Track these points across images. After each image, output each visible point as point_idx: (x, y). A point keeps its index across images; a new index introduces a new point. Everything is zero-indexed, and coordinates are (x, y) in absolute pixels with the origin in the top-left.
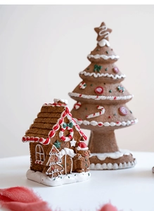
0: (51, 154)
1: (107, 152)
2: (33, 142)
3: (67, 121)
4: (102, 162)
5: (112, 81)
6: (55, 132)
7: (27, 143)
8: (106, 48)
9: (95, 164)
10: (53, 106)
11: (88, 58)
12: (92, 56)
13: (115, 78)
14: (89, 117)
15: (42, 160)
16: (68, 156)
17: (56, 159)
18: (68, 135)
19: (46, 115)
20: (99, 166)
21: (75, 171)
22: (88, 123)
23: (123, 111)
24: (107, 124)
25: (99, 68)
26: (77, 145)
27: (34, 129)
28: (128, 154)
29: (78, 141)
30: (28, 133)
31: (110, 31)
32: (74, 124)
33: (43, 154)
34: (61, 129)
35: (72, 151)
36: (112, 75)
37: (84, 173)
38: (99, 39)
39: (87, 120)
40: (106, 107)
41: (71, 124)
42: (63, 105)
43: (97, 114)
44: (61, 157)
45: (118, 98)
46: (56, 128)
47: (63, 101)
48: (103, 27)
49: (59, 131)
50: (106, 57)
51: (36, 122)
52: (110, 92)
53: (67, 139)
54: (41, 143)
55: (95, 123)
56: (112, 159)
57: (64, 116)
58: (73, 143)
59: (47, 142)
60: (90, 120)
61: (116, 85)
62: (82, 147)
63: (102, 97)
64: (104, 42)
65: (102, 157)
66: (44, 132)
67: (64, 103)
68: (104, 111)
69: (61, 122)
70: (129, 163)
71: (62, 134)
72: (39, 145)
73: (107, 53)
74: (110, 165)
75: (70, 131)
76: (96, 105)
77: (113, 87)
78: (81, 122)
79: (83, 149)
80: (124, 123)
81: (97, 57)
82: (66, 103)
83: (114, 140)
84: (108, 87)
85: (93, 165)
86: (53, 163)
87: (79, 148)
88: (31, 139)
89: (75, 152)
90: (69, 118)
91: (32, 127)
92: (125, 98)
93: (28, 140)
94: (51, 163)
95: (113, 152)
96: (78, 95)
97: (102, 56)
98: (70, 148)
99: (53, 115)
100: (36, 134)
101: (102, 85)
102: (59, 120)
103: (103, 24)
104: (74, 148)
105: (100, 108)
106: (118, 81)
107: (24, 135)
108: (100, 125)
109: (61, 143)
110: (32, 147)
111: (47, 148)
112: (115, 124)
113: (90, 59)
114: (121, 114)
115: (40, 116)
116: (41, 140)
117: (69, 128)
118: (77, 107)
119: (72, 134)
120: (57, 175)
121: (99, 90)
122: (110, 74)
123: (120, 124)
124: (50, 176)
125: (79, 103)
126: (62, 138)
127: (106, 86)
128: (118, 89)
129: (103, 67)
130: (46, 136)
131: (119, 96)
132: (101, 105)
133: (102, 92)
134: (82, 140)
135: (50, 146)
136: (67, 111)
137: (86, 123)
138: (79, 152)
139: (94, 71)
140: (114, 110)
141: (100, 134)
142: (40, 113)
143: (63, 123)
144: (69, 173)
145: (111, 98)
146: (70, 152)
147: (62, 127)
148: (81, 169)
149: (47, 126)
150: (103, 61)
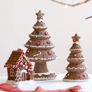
0: (17, 72)
1: (43, 72)
2: (9, 67)
3: (24, 58)
4: (40, 77)
5: (44, 39)
6: (18, 63)
7: (6, 68)
8: (41, 23)
9: (37, 78)
10: (17, 51)
11: (33, 28)
12: (35, 27)
13: (46, 37)
14: (34, 56)
15: (13, 75)
16: (24, 73)
17: (19, 74)
18: (24, 64)
19: (14, 55)
20: (39, 78)
21: (27, 79)
22: (34, 59)
23: (50, 52)
24: (42, 59)
25: (38, 33)
26: (28, 68)
27: (9, 62)
28: (53, 73)
29: (28, 66)
30: (6, 64)
31: (43, 14)
32: (27, 59)
33: (14, 72)
34: (21, 61)
35: (26, 71)
36: (44, 36)
37: (31, 80)
38: (38, 18)
39: (33, 57)
40: (42, 51)
41: (25, 59)
42: (22, 51)
43: (38, 55)
44: (21, 73)
45: (47, 47)
46: (19, 61)
47: (22, 49)
48: (40, 13)
49: (20, 62)
50: (41, 28)
51: (10, 58)
52: (44, 44)
53: (24, 66)
54: (13, 67)
55: (37, 59)
56: (45, 75)
57: (22, 56)
58: (27, 67)
59: (15, 67)
60: (34, 57)
61: (47, 40)
62: (31, 69)
63: (40, 47)
64: (40, 20)
65: (40, 74)
66: (14, 63)
67: (22, 50)
68: (41, 53)
69: (21, 58)
70: (53, 77)
71: (21, 64)
72: (12, 69)
73: (42, 25)
74: (44, 78)
75: (25, 62)
76: (37, 50)
77: (45, 41)
78: (30, 58)
79: (31, 70)
80: (51, 59)
81: (37, 27)
82: (23, 50)
83: (46, 67)
84: (42, 42)
85: (36, 78)
86: (18, 76)
87: (29, 70)
88: (8, 66)
89: (27, 71)
90: (25, 56)
91: (8, 61)
92: (51, 46)
93: (7, 66)
94: (17, 76)
95: (46, 72)
96: (28, 46)
97: (40, 27)
98: (25, 69)
99: (17, 55)
100: (10, 64)
101: (40, 41)
102: (20, 58)
103: (40, 11)
104: (27, 70)
105: (39, 51)
106: (47, 38)
107: (4, 64)
108: (39, 59)
109: (21, 67)
110: (9, 69)
111: (15, 70)
112: (46, 59)
113: (34, 28)
114: (49, 54)
115: (11, 56)
116: (13, 66)
117: (25, 61)
118: (28, 51)
119: (26, 63)
120: (20, 80)
121: (38, 43)
122: (43, 35)
123: (48, 59)
124: (17, 81)
125: (29, 49)
126: (22, 65)
127: (42, 41)
128: (47, 42)
129: (40, 32)
130: (15, 64)
131: (48, 46)
132: (40, 50)
133: (40, 44)
134: (30, 66)
135: (17, 69)
136: (23, 54)
137: (33, 59)
138: (29, 71)
139: (36, 34)
140: (46, 52)
141: (39, 64)
142: (11, 55)
143: (22, 59)
144: (25, 80)
145: (44, 47)
146: (25, 71)
147: (22, 61)
148: (30, 79)
149: (15, 60)
150: (40, 29)
